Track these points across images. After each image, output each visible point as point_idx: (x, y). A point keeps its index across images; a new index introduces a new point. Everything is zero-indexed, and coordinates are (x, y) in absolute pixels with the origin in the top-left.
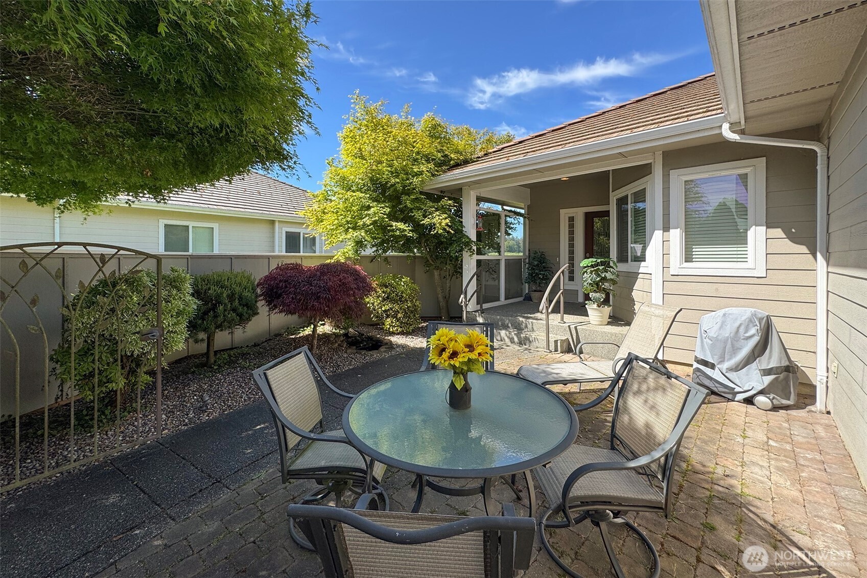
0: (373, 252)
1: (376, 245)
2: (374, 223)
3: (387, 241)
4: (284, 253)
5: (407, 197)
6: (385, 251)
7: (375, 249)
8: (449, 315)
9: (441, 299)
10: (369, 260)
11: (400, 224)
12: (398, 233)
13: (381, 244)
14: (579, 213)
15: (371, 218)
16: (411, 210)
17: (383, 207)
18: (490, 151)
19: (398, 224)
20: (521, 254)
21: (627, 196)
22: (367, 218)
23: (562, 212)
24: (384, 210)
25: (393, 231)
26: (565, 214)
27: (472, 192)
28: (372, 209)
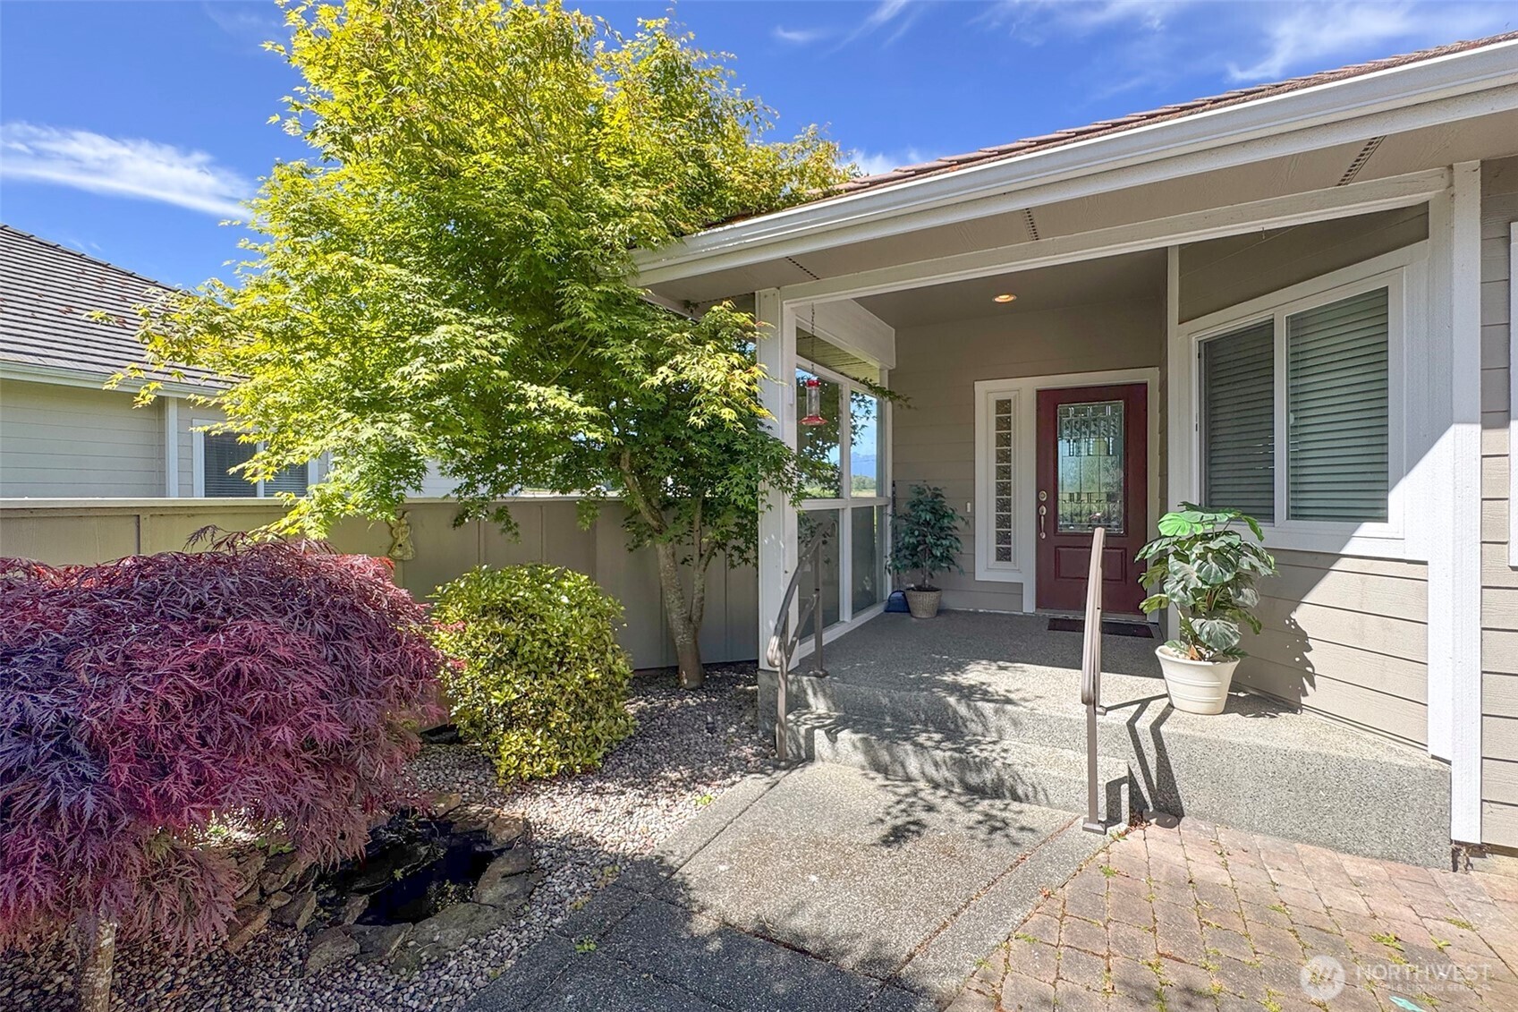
0: (457, 491)
1: (467, 467)
2: (452, 384)
3: (509, 455)
4: (199, 498)
5: (582, 288)
6: (499, 487)
7: (461, 480)
8: (699, 661)
9: (676, 619)
10: (449, 516)
11: (553, 390)
12: (546, 426)
13: (489, 461)
14: (1023, 391)
15: (438, 362)
16: (598, 340)
17: (488, 328)
18: (841, 187)
19: (550, 392)
20: (872, 494)
21: (1270, 324)
22: (421, 359)
23: (981, 388)
24: (494, 337)
25: (528, 415)
26: (986, 392)
27: (787, 307)
28: (442, 329)
